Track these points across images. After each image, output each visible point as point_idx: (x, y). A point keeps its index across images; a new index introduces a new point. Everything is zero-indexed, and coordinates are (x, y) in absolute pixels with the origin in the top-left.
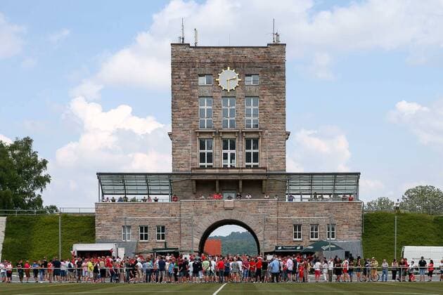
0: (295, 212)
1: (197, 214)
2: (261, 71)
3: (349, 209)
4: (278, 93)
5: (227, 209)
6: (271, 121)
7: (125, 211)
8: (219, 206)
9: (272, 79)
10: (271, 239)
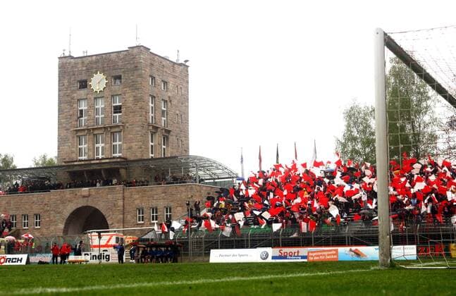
0: (138, 196)
1: (63, 203)
2: (124, 72)
3: (182, 192)
4: (136, 89)
5: (84, 197)
6: (131, 115)
7: (12, 202)
8: (79, 194)
9: (132, 77)
10: (118, 223)
